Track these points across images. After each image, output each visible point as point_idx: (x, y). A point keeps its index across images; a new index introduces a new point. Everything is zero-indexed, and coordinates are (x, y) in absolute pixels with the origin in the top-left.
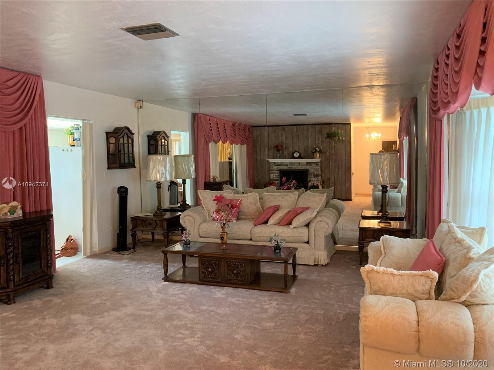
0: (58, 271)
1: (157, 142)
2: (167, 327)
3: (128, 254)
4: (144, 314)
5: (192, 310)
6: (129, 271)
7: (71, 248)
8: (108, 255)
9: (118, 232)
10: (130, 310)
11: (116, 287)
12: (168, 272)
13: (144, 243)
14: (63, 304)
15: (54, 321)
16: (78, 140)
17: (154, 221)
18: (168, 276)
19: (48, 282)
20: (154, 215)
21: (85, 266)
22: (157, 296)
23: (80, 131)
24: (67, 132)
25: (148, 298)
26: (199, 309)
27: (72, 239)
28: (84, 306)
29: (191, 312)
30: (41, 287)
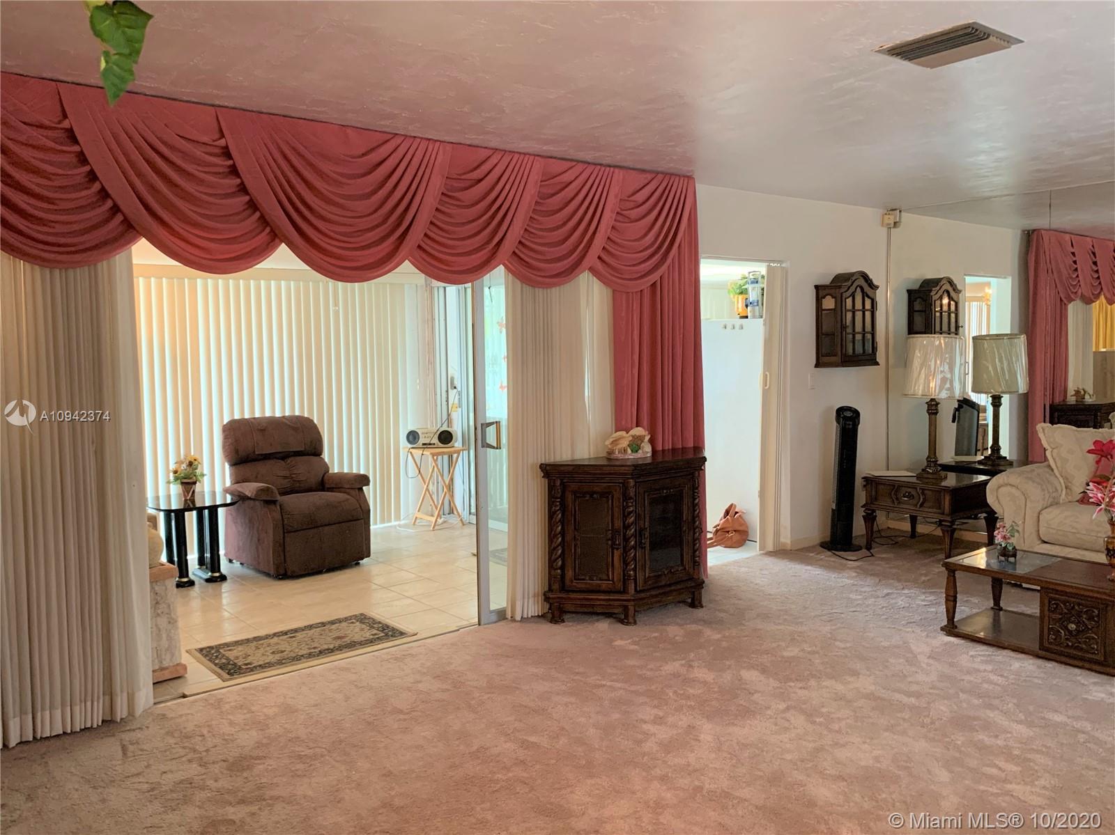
0: (710, 575)
1: (931, 305)
2: (959, 743)
3: (855, 558)
4: (901, 702)
5: (1023, 718)
6: (859, 597)
7: (735, 531)
8: (811, 555)
9: (834, 508)
10: (866, 683)
11: (834, 627)
12: (956, 615)
13: (892, 538)
14: (724, 644)
15: (709, 676)
16: (756, 304)
17: (920, 492)
18: (956, 624)
19: (693, 593)
20: (918, 477)
21: (763, 572)
22: (928, 665)
23: (762, 286)
24: (733, 288)
25: (908, 667)
26: (1043, 718)
27: (736, 513)
28: (766, 656)
29: (1020, 722)
30: (679, 602)
